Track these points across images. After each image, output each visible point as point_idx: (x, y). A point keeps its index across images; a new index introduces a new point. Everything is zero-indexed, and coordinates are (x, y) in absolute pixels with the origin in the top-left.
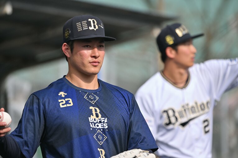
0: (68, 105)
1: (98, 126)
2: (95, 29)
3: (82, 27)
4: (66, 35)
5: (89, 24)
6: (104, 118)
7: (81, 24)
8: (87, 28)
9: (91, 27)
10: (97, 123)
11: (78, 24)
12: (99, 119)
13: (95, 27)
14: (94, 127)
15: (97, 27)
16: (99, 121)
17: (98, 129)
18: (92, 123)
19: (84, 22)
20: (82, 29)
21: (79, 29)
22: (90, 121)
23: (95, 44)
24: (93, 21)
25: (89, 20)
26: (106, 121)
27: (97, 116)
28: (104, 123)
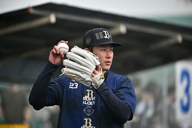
1: (89, 103)
2: (108, 38)
3: (99, 36)
4: (87, 42)
5: (104, 35)
7: (99, 34)
9: (106, 36)
10: (89, 101)
14: (85, 103)
15: (109, 37)
17: (88, 105)
19: (101, 33)
20: (100, 37)
21: (98, 38)
22: (84, 100)
23: (108, 48)
24: (106, 32)
25: (104, 31)
26: (94, 99)
27: (90, 97)
28: (93, 101)
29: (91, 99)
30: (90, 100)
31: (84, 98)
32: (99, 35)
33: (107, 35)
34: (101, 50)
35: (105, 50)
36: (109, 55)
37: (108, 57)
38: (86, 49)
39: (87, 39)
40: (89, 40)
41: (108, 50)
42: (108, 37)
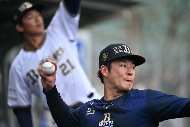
0: (91, 113)
2: (129, 53)
3: (118, 50)
4: (104, 58)
5: (124, 49)
6: (111, 121)
7: (117, 48)
8: (123, 51)
9: (125, 51)
11: (115, 49)
12: (107, 123)
16: (107, 124)
19: (120, 47)
20: (119, 51)
21: (116, 52)
22: (100, 126)
23: (129, 64)
24: (126, 46)
25: (123, 46)
26: (112, 123)
27: (107, 120)
28: (110, 124)
29: (108, 123)
30: (106, 125)
31: (100, 124)
32: (118, 49)
33: (127, 50)
34: (121, 66)
35: (125, 66)
36: (130, 72)
37: (128, 73)
38: (104, 66)
39: (104, 55)
40: (106, 55)
41: (129, 66)
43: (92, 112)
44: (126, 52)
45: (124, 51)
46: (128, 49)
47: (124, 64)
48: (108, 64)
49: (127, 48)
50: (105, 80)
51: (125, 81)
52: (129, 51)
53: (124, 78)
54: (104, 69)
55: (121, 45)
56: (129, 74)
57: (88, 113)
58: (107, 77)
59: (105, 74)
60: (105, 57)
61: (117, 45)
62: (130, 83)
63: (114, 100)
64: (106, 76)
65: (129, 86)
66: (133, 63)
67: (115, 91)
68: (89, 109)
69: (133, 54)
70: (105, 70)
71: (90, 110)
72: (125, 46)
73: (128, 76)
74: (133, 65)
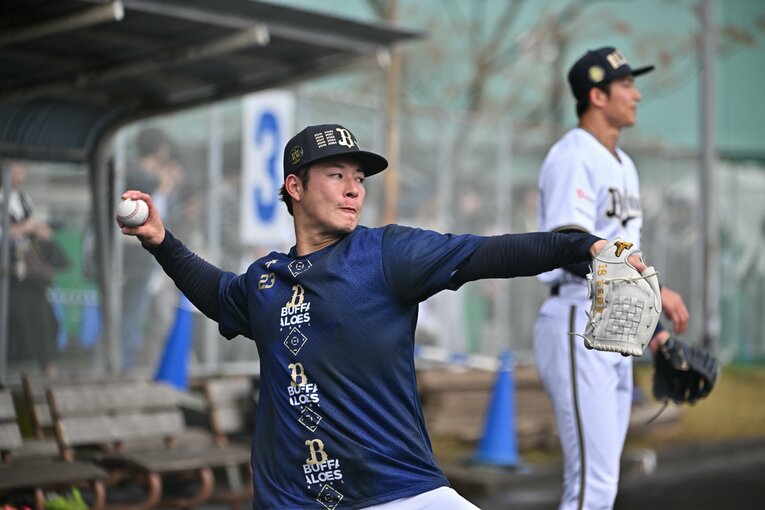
0: (267, 286)
1: (294, 320)
2: (349, 146)
3: (326, 140)
4: (294, 158)
5: (338, 137)
6: (306, 304)
7: (324, 135)
8: (335, 143)
9: (342, 141)
10: (294, 314)
11: (318, 137)
12: (297, 307)
13: (349, 142)
14: (287, 324)
15: (352, 144)
16: (297, 311)
17: (293, 326)
18: (284, 318)
19: (329, 133)
20: (327, 143)
21: (321, 144)
22: (283, 315)
23: (350, 172)
24: (344, 131)
25: (338, 130)
26: (308, 308)
27: (297, 302)
28: (304, 312)
31: (284, 309)
32: (325, 137)
33: (347, 140)
34: (332, 175)
35: (340, 176)
36: (352, 189)
37: (348, 192)
39: (294, 152)
40: (297, 151)
41: (350, 175)
42: (349, 143)
43: (269, 283)
44: (344, 143)
45: (340, 142)
46: (349, 138)
47: (337, 171)
48: (302, 172)
49: (346, 135)
50: (295, 208)
51: (339, 211)
52: (351, 141)
53: (339, 205)
54: (293, 182)
55: (333, 127)
56: (349, 195)
57: (262, 284)
58: (299, 202)
59: (296, 195)
60: (296, 155)
61: (322, 129)
62: (353, 216)
63: (314, 253)
64: (298, 198)
65: (349, 222)
66: (359, 171)
67: (315, 231)
68: (263, 276)
69: (360, 149)
70: (295, 185)
71: (264, 279)
72: (342, 131)
73: (349, 199)
74: (361, 175)
